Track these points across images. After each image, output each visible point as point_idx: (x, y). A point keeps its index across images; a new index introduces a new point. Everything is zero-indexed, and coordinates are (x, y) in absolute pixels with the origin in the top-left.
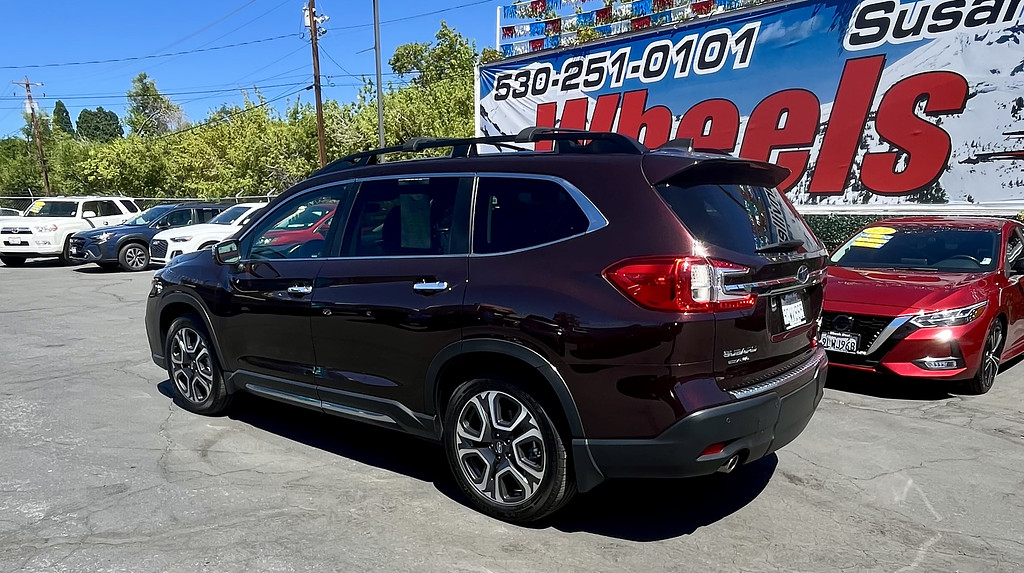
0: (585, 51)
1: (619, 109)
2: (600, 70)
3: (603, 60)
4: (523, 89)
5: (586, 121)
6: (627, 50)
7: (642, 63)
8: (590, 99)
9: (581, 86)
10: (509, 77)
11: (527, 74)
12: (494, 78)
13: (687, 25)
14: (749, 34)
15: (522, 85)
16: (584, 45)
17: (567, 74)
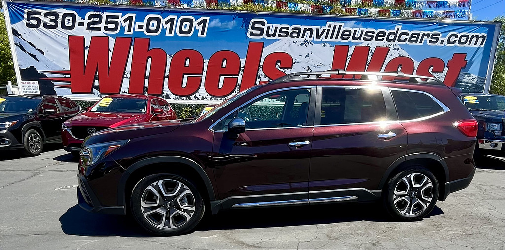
0: (104, 10)
1: (132, 47)
2: (116, 23)
3: (118, 17)
4: (53, 24)
5: (109, 50)
6: (134, 15)
7: (145, 24)
8: (110, 38)
9: (103, 29)
10: (40, 13)
11: (56, 15)
12: (23, 12)
13: (170, 10)
14: (204, 22)
15: (51, 20)
16: (102, 6)
17: (90, 21)
